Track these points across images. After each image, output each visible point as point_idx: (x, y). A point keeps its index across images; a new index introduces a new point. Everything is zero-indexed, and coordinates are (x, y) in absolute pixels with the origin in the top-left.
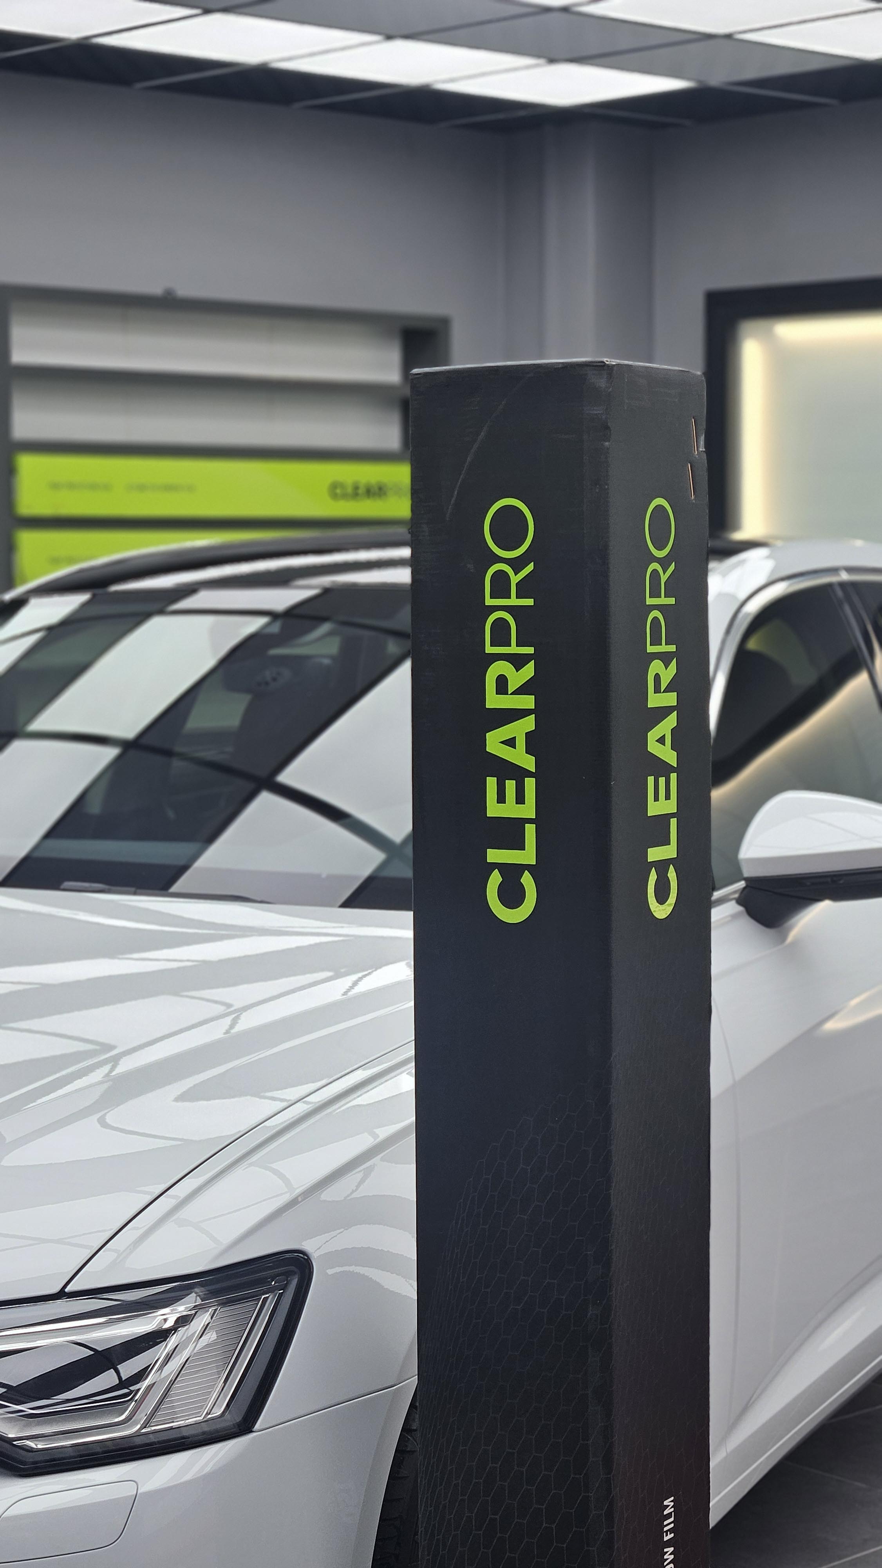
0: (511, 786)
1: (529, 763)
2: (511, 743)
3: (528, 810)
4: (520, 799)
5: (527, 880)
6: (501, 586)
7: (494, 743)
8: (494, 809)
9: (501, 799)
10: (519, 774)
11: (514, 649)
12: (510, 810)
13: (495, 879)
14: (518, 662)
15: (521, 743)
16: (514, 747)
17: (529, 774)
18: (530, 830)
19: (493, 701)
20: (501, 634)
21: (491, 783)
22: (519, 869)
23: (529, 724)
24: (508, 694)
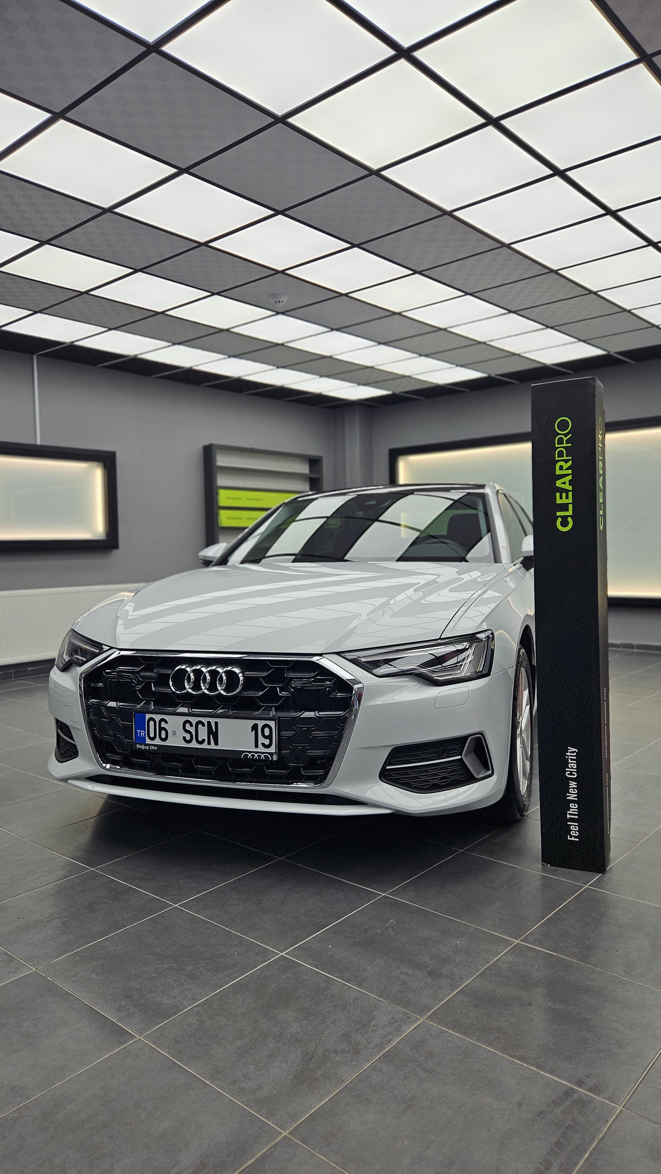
0: (564, 495)
1: (570, 488)
2: (564, 483)
3: (570, 500)
4: (567, 498)
5: (570, 519)
6: (561, 441)
7: (559, 484)
8: (559, 501)
9: (561, 498)
10: (567, 491)
11: (565, 458)
12: (564, 501)
13: (559, 520)
14: (566, 461)
15: (567, 483)
16: (565, 484)
17: (570, 491)
18: (570, 506)
19: (558, 472)
20: (561, 454)
21: (558, 494)
22: (568, 516)
23: (570, 477)
24: (563, 470)
